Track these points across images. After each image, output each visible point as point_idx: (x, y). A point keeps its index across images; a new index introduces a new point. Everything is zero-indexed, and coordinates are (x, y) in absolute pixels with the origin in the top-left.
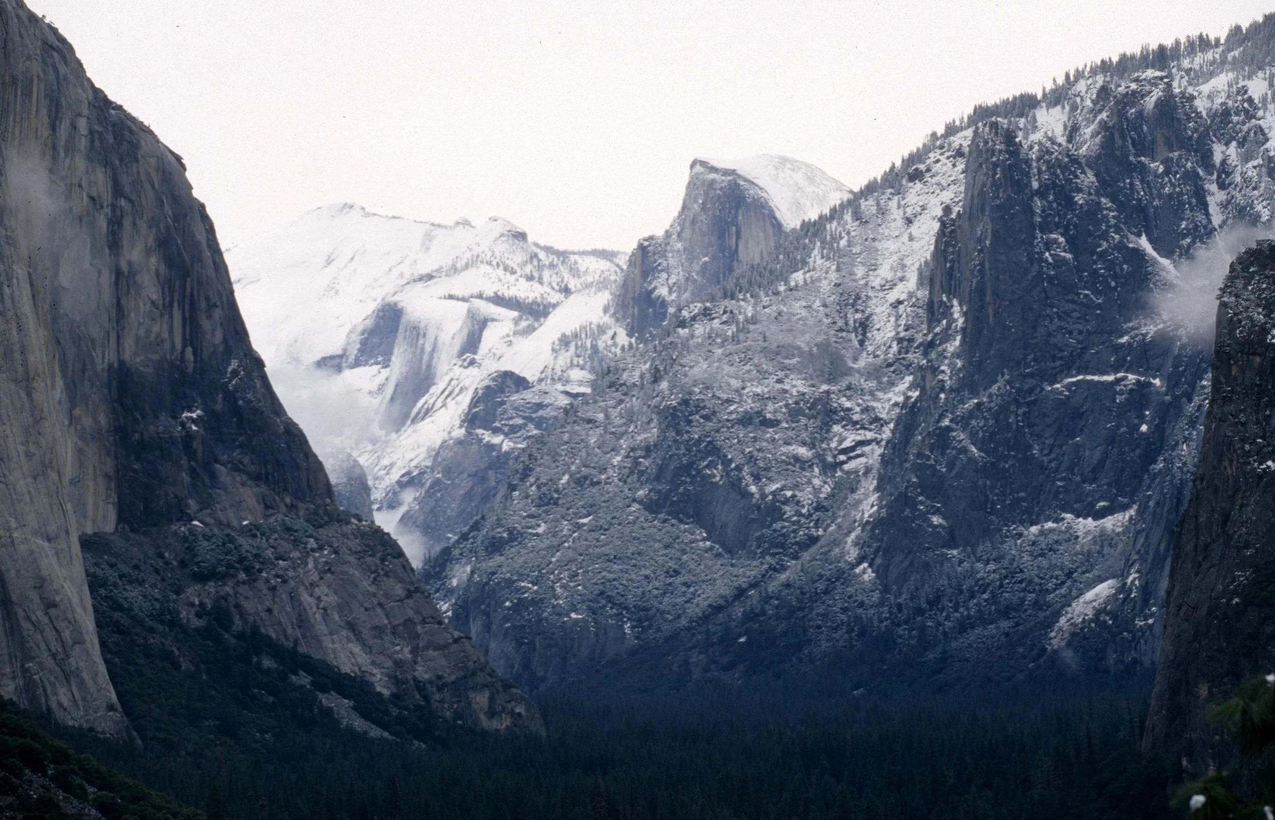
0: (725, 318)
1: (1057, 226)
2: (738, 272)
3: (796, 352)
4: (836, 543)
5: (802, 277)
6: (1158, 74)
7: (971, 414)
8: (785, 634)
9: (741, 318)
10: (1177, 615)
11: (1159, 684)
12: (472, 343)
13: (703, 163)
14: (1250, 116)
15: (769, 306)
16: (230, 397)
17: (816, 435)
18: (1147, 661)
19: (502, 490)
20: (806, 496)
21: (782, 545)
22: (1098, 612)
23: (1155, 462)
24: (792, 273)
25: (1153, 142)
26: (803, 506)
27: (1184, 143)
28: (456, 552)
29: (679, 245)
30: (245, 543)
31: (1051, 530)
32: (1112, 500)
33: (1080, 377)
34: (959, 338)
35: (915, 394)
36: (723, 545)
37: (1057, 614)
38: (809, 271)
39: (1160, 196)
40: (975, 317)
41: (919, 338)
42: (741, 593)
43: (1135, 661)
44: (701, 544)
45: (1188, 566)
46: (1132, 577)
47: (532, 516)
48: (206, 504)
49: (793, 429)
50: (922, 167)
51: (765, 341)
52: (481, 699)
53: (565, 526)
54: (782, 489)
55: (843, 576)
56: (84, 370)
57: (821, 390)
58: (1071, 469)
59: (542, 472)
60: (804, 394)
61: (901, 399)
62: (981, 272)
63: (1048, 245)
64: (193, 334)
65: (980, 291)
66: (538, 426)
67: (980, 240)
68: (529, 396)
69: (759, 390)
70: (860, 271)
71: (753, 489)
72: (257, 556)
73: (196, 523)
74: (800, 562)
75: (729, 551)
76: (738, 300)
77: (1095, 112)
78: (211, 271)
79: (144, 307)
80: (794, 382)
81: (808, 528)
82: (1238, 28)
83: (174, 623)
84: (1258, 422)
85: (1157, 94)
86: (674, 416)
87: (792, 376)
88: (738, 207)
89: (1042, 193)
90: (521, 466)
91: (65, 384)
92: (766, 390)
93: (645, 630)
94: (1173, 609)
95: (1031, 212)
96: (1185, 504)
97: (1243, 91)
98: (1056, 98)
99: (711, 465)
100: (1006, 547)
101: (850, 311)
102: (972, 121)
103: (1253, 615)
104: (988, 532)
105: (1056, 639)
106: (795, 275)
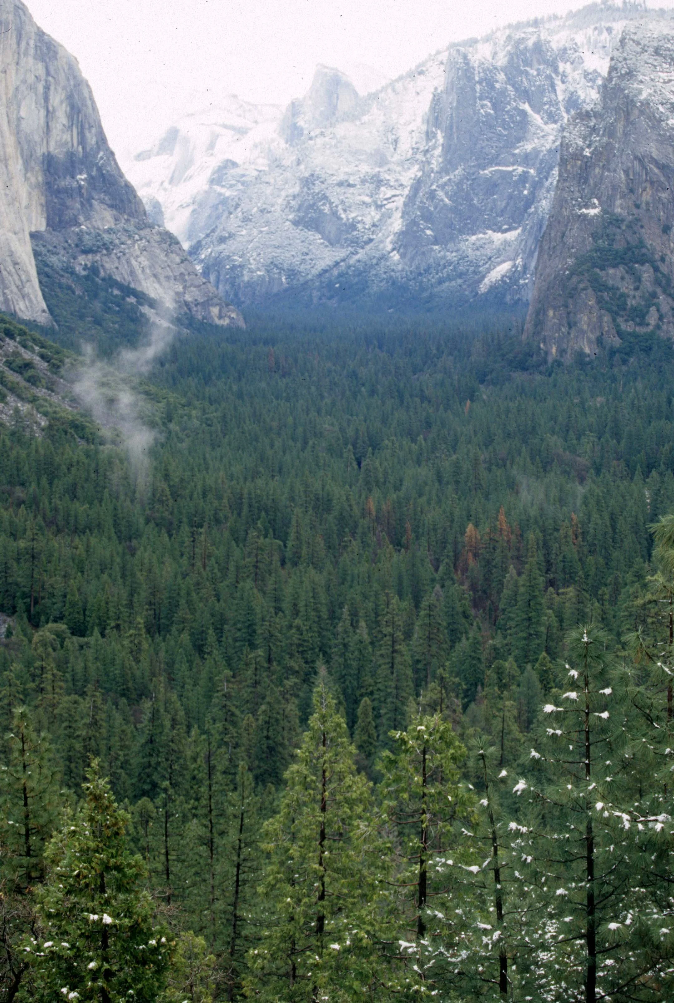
0: (331, 136)
1: (487, 97)
2: (337, 114)
3: (364, 153)
4: (382, 242)
5: (367, 118)
6: (535, 30)
7: (445, 184)
8: (357, 283)
9: (338, 136)
10: (540, 279)
11: (531, 309)
12: (212, 146)
13: (322, 65)
14: (576, 51)
15: (352, 131)
16: (100, 169)
17: (373, 191)
18: (524, 299)
19: (226, 214)
20: (368, 221)
21: (357, 243)
22: (503, 276)
23: (530, 208)
25: (532, 61)
26: (366, 225)
27: (546, 62)
28: (203, 243)
29: (310, 102)
30: (106, 237)
31: (482, 238)
32: (510, 225)
33: (496, 168)
34: (440, 148)
35: (420, 174)
36: (329, 241)
37: (484, 277)
38: (370, 115)
39: (534, 86)
40: (449, 137)
41: (422, 148)
42: (337, 264)
43: (519, 299)
44: (319, 241)
45: (545, 256)
46: (519, 261)
47: (239, 227)
48: (88, 218)
49: (363, 188)
50: (424, 69)
52: (215, 311)
53: (255, 232)
54: (356, 217)
55: (384, 257)
56: (31, 156)
57: (376, 171)
58: (491, 210)
59: (244, 206)
60: (367, 173)
61: (413, 176)
62: (452, 118)
63: (483, 106)
64: (82, 141)
65: (451, 127)
66: (243, 184)
67: (451, 103)
68: (239, 171)
69: (347, 170)
70: (394, 116)
71: (343, 216)
72: (111, 243)
73: (83, 227)
74: (365, 250)
75: (332, 244)
76: (337, 128)
77: (505, 46)
78: (90, 111)
79: (59, 127)
80: (363, 167)
81: (368, 235)
82: (571, 12)
83: (73, 273)
84: (579, 191)
85: (533, 39)
86: (307, 181)
87: (362, 164)
88: (337, 85)
89: (480, 83)
90: (234, 204)
91: (24, 163)
92: (350, 170)
93: (292, 280)
94: (538, 276)
95: (474, 90)
96: (544, 228)
97: (572, 40)
98: (487, 39)
99: (324, 204)
100: (461, 245)
101: (390, 134)
102: (448, 48)
103: (575, 279)
104: (452, 239)
105: (483, 288)
106: (364, 117)
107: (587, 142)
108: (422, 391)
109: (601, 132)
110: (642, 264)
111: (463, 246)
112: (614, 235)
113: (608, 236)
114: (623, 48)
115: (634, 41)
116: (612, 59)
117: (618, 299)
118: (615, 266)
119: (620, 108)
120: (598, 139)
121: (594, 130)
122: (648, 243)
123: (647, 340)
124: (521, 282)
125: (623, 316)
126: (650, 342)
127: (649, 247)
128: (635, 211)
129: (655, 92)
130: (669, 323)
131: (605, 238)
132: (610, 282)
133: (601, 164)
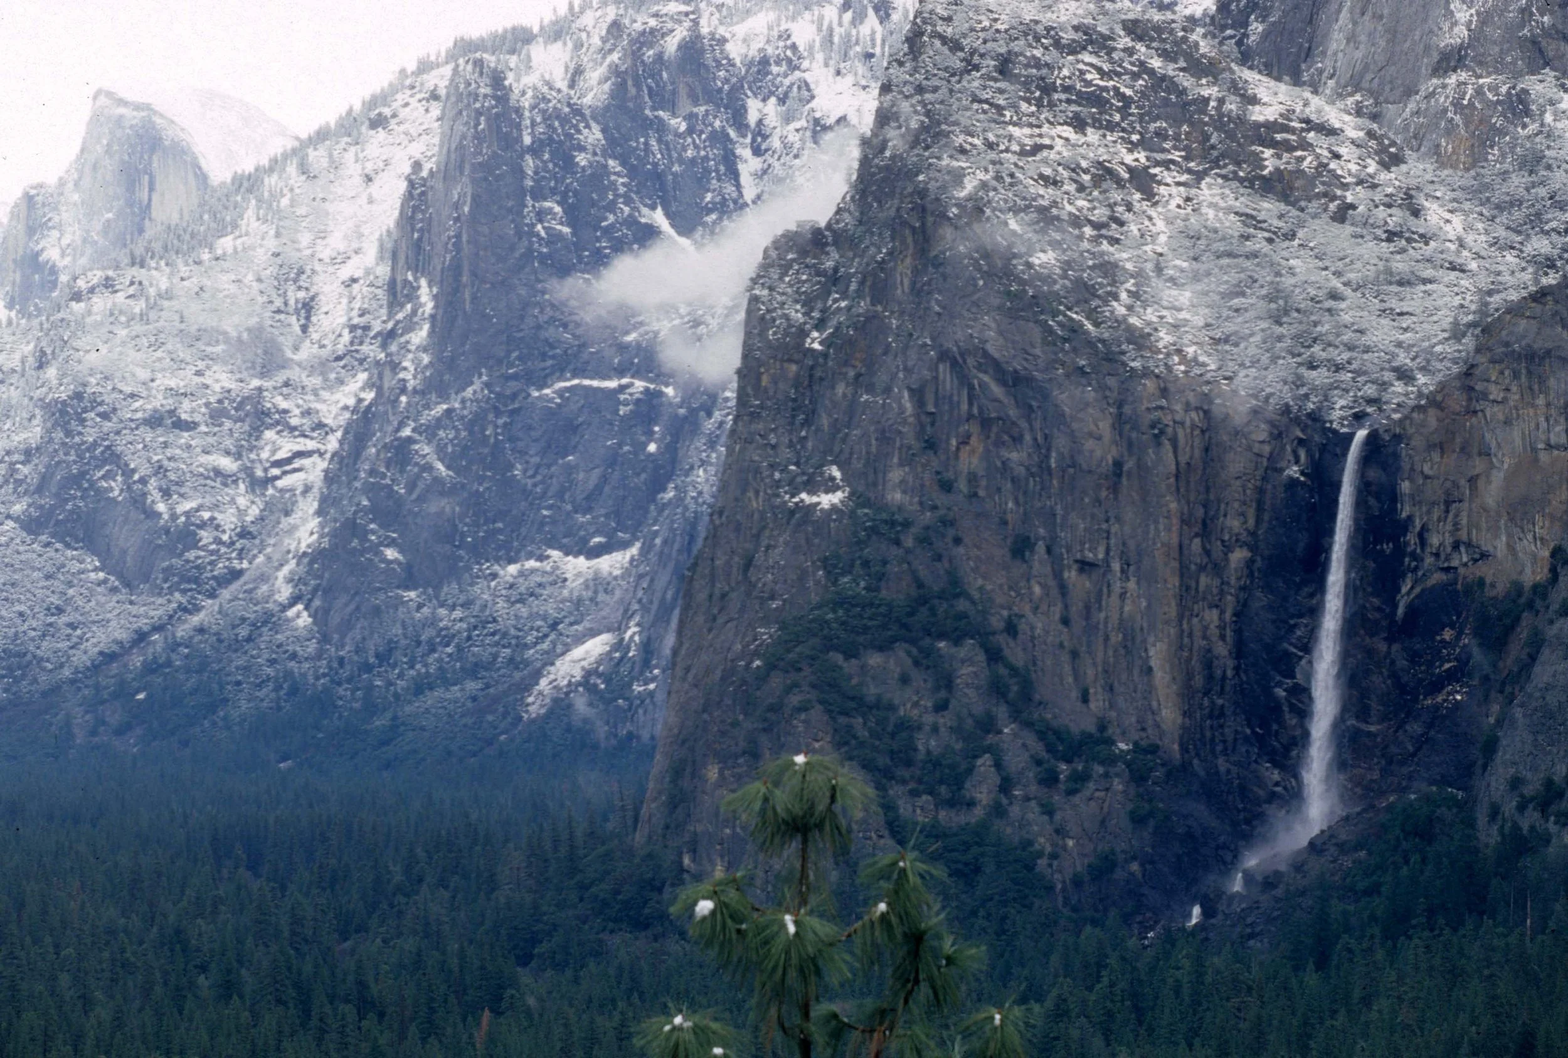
0: (131, 291)
1: (553, 191)
2: (149, 234)
3: (221, 337)
4: (263, 578)
5: (231, 243)
6: (684, 8)
7: (438, 423)
8: (194, 691)
9: (152, 291)
10: (684, 679)
11: (659, 762)
13: (109, 94)
14: (793, 67)
15: (189, 277)
17: (243, 442)
18: (645, 735)
20: (228, 519)
21: (196, 580)
22: (588, 674)
23: (664, 489)
24: (219, 237)
25: (674, 92)
26: (224, 532)
27: (712, 96)
29: (76, 197)
31: (533, 571)
32: (610, 535)
33: (576, 382)
34: (426, 327)
35: (369, 396)
36: (120, 576)
37: (537, 675)
38: (240, 236)
39: (681, 161)
40: (448, 302)
41: (377, 327)
42: (141, 637)
43: (630, 736)
44: (93, 575)
45: (700, 619)
46: (632, 630)
49: (215, 434)
50: (387, 111)
51: (182, 321)
54: (197, 510)
55: (270, 620)
57: (251, 386)
58: (560, 495)
60: (229, 391)
61: (351, 402)
62: (457, 246)
63: (541, 215)
65: (456, 269)
67: (457, 206)
69: (172, 383)
70: (305, 239)
71: (161, 507)
74: (217, 601)
75: (128, 585)
76: (149, 269)
77: (604, 52)
80: (217, 376)
81: (229, 559)
84: (791, 445)
85: (681, 33)
86: (63, 413)
87: (215, 368)
88: (152, 150)
89: (535, 150)
92: (182, 384)
93: (17, 681)
94: (679, 672)
95: (521, 173)
96: (699, 543)
97: (786, 35)
98: (557, 32)
99: (109, 476)
100: (477, 589)
101: (291, 288)
102: (451, 57)
103: (777, 681)
104: (453, 571)
105: (535, 705)
106: (223, 240)
107: (816, 314)
108: (362, 984)
109: (853, 287)
110: (957, 642)
111: (481, 591)
112: (885, 563)
113: (866, 564)
114: (915, 59)
115: (944, 39)
116: (886, 88)
117: (893, 735)
118: (883, 647)
119: (904, 223)
120: (843, 304)
121: (834, 280)
122: (975, 583)
123: (967, 846)
124: (638, 688)
125: (904, 782)
126: (975, 850)
127: (976, 595)
128: (941, 499)
129: (998, 178)
130: (1027, 799)
131: (858, 569)
132: (872, 691)
133: (852, 373)
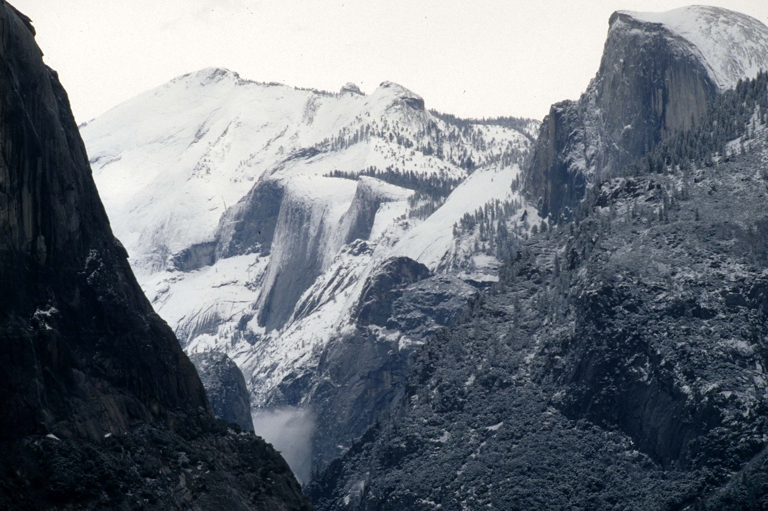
0: (651, 194)
2: (665, 141)
3: (733, 231)
5: (739, 145)
9: (670, 193)
12: (363, 227)
13: (624, 17)
15: (702, 179)
17: (758, 326)
19: (400, 394)
21: (721, 455)
24: (728, 141)
26: (744, 409)
28: (348, 466)
29: (598, 112)
30: (107, 458)
36: (653, 454)
38: (747, 139)
44: (627, 453)
47: (434, 423)
48: (63, 414)
49: (732, 320)
51: (697, 220)
53: (472, 434)
54: (719, 389)
57: (763, 275)
59: (445, 373)
60: (743, 280)
64: (45, 221)
66: (439, 320)
68: (428, 286)
69: (692, 276)
71: (686, 389)
72: (121, 473)
73: (52, 436)
74: (741, 473)
75: (659, 460)
76: (666, 173)
78: (64, 148)
80: (732, 267)
81: (750, 434)
87: (729, 260)
88: (664, 67)
90: (419, 367)
92: (700, 275)
99: (638, 363)
106: (731, 144)
